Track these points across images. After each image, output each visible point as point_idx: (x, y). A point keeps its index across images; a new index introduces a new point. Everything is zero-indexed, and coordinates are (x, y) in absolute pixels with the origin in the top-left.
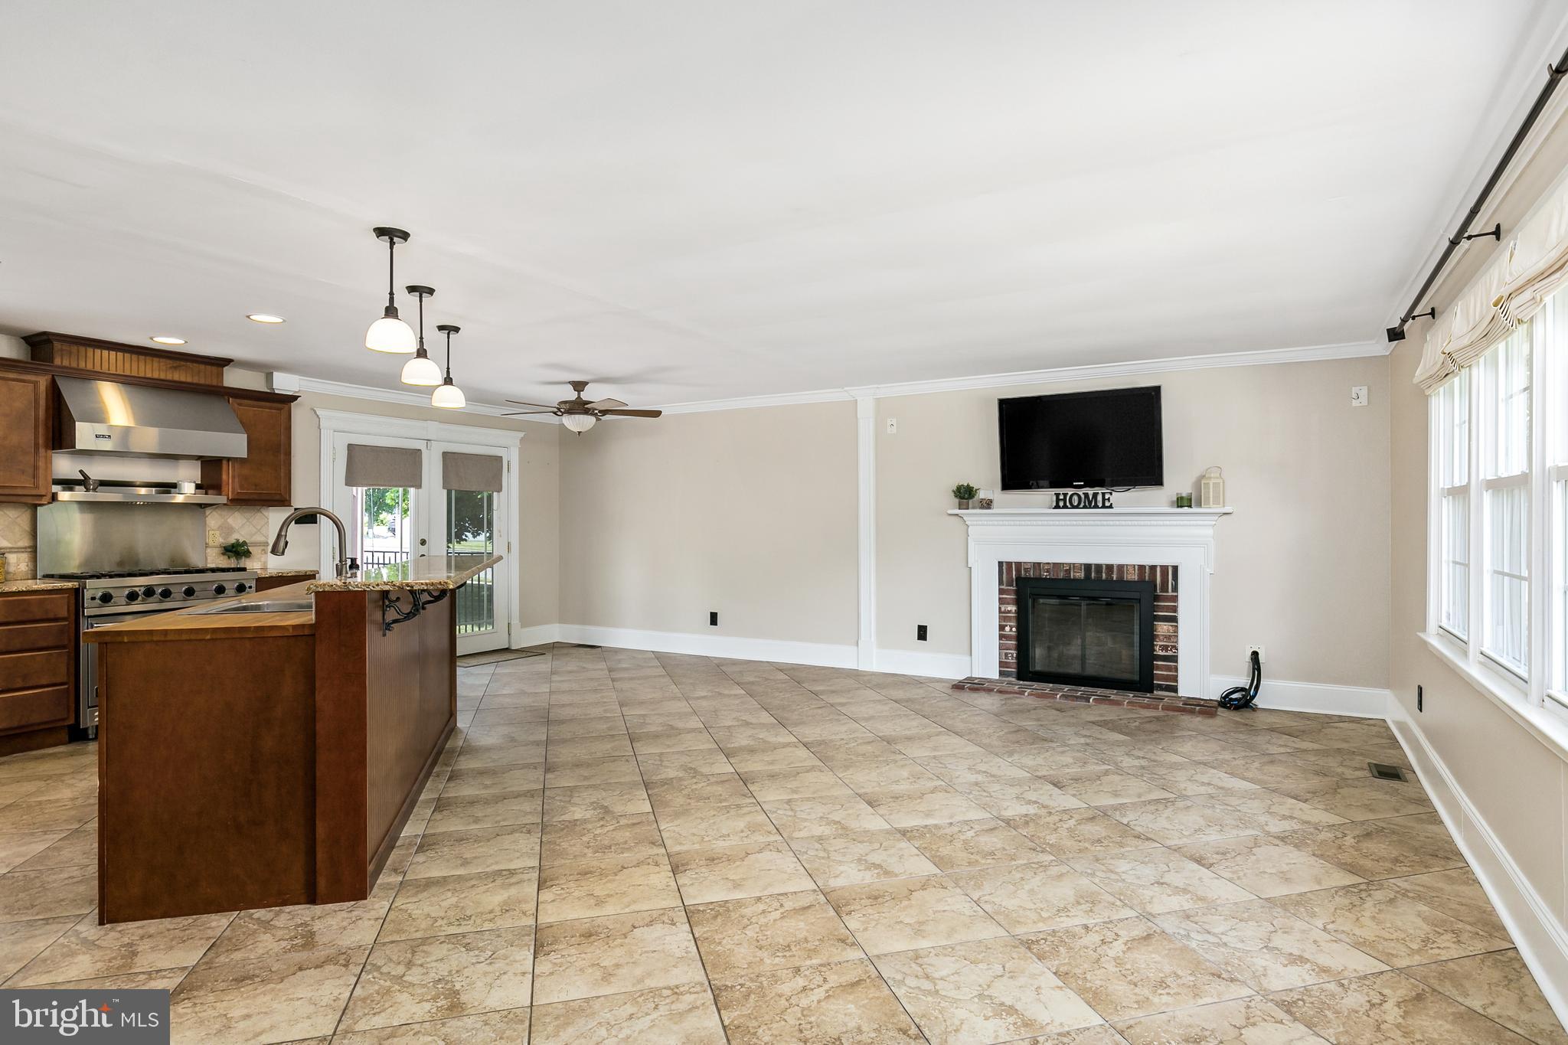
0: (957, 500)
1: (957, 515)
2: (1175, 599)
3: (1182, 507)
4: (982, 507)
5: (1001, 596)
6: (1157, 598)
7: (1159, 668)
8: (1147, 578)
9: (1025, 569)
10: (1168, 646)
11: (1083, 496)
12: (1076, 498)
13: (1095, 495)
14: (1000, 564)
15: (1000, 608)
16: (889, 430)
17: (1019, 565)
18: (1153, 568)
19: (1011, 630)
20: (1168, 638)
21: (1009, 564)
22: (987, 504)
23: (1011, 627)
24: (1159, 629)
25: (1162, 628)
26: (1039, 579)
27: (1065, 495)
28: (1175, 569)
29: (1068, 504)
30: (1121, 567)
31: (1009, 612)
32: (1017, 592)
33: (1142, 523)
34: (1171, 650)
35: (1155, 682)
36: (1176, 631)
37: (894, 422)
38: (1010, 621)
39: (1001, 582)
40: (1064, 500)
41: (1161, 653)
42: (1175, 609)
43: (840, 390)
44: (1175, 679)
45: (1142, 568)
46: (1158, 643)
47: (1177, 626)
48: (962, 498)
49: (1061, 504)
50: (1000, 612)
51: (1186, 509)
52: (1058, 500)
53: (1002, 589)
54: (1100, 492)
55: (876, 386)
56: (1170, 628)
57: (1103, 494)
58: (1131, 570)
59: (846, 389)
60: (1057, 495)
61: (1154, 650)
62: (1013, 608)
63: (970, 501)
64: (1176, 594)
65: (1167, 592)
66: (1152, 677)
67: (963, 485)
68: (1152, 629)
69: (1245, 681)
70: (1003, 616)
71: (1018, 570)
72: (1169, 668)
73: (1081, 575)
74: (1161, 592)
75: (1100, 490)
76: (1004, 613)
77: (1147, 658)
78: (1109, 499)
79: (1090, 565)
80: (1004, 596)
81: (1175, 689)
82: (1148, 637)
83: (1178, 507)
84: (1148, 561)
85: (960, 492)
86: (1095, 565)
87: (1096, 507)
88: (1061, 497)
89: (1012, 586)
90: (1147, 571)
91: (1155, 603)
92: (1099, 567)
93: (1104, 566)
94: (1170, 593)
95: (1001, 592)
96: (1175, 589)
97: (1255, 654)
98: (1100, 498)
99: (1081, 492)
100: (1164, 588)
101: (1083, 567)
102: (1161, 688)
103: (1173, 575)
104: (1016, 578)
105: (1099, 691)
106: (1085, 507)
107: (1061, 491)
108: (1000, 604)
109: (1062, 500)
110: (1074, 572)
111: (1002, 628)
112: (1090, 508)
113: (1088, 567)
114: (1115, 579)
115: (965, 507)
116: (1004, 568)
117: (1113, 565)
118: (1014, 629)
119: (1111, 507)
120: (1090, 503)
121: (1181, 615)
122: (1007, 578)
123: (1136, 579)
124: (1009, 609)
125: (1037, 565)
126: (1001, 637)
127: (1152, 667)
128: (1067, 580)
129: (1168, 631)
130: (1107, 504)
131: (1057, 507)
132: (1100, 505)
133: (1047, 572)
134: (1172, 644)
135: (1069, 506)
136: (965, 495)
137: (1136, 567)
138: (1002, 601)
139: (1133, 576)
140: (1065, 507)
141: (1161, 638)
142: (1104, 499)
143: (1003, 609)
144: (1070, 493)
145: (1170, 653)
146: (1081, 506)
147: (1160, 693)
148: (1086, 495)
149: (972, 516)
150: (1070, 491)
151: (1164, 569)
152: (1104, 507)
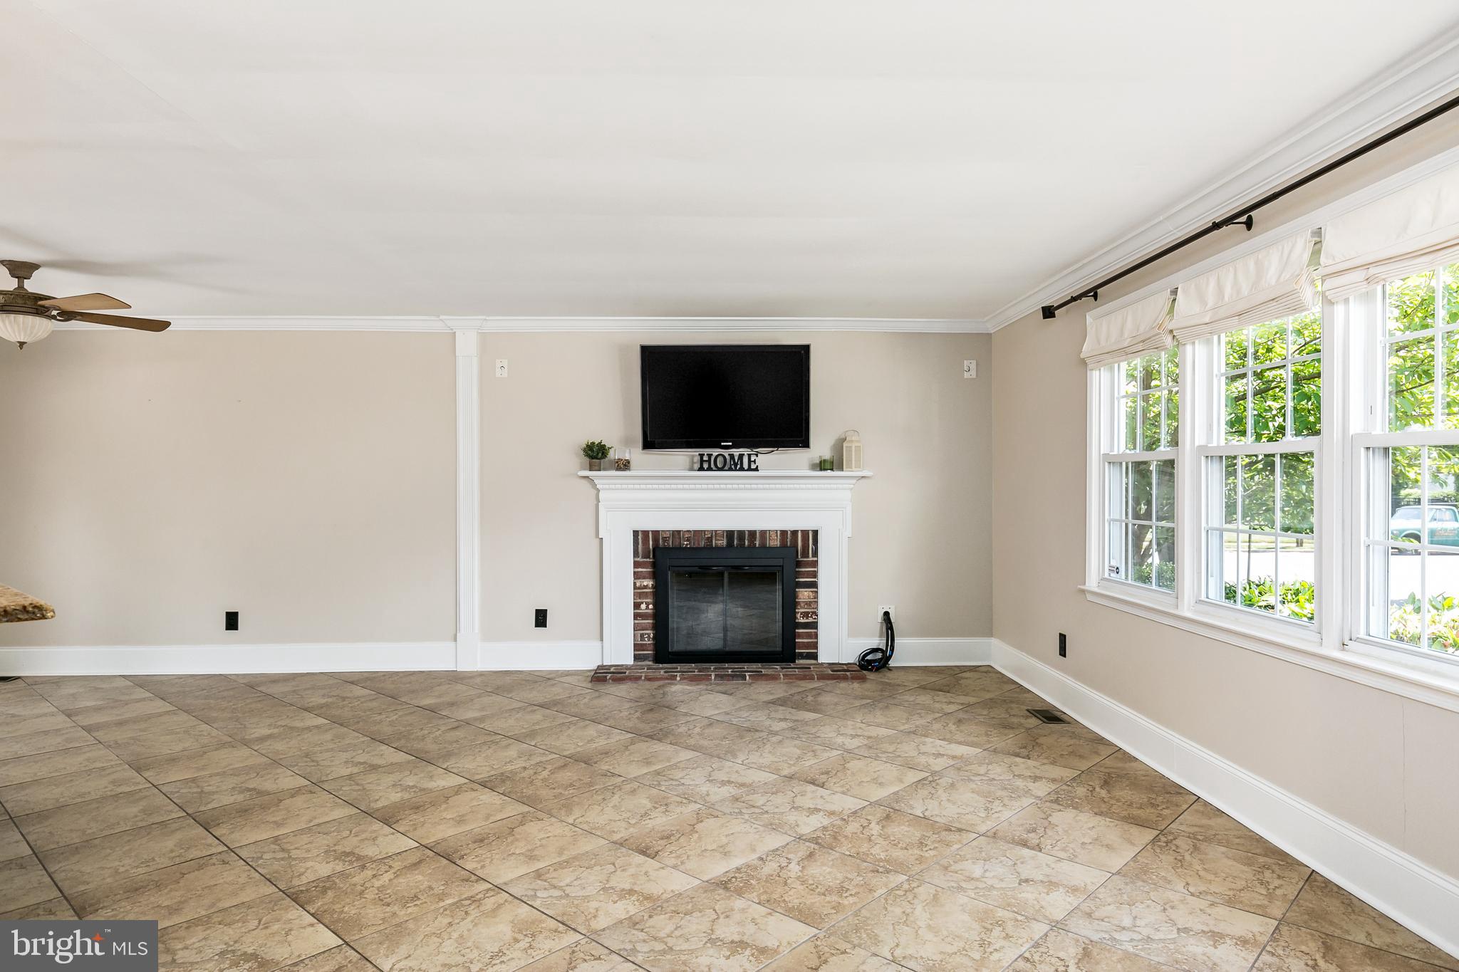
0: (587, 460)
1: (588, 477)
2: (815, 564)
3: (825, 470)
4: (619, 469)
5: (636, 570)
6: (799, 564)
7: (800, 636)
8: (789, 544)
9: (663, 538)
10: (809, 613)
11: (728, 457)
12: (720, 460)
13: (741, 456)
14: (636, 533)
15: (635, 584)
16: (498, 373)
17: (656, 533)
18: (795, 533)
19: (647, 608)
20: (809, 604)
21: (646, 533)
22: (624, 465)
23: (648, 604)
24: (800, 596)
25: (804, 594)
26: (680, 549)
27: (710, 456)
28: (816, 533)
29: (712, 466)
30: (763, 533)
31: (646, 587)
32: (654, 565)
33: (786, 486)
34: (811, 617)
35: (797, 651)
36: (816, 597)
37: (505, 363)
38: (646, 598)
39: (636, 554)
40: (709, 461)
41: (802, 620)
42: (815, 575)
43: (433, 318)
44: (815, 646)
45: (784, 533)
46: (800, 610)
47: (817, 592)
48: (592, 457)
49: (706, 466)
50: (635, 588)
51: (829, 473)
52: (702, 461)
53: (638, 562)
54: (746, 453)
55: (484, 317)
56: (811, 594)
57: (749, 456)
58: (774, 536)
59: (442, 317)
60: (702, 456)
61: (796, 618)
62: (649, 583)
63: (602, 461)
64: (816, 559)
65: (808, 557)
66: (794, 645)
67: (593, 443)
68: (795, 596)
69: (878, 642)
70: (639, 593)
71: (656, 540)
72: (809, 636)
73: (723, 542)
74: (802, 558)
75: (745, 451)
76: (639, 588)
77: (790, 625)
78: (755, 461)
79: (733, 532)
80: (640, 570)
81: (815, 657)
82: (790, 604)
83: (821, 470)
84: (789, 526)
85: (592, 451)
86: (739, 531)
87: (742, 469)
88: (705, 458)
89: (649, 557)
90: (789, 536)
91: (797, 570)
92: (741, 533)
93: (747, 532)
94: (811, 559)
95: (636, 565)
96: (815, 554)
97: (887, 614)
98: (745, 460)
99: (726, 453)
100: (805, 554)
101: (725, 535)
102: (802, 656)
103: (813, 539)
104: (654, 549)
105: (754, 666)
106: (730, 469)
107: (706, 451)
108: (635, 579)
109: (706, 461)
110: (716, 540)
111: (637, 606)
112: (736, 470)
113: (730, 534)
114: (757, 546)
115: (597, 468)
116: (640, 537)
117: (755, 531)
118: (651, 606)
119: (756, 469)
120: (736, 465)
121: (822, 580)
122: (643, 549)
123: (778, 546)
124: (645, 584)
125: (676, 533)
126: (636, 616)
127: (795, 636)
128: (709, 548)
129: (809, 597)
130: (753, 466)
131: (701, 469)
132: (746, 466)
133: (688, 540)
134: (813, 610)
135: (714, 468)
136: (596, 454)
137: (779, 533)
138: (637, 576)
139: (775, 542)
140: (710, 469)
141: (802, 605)
142: (750, 461)
143: (638, 585)
144: (715, 454)
145: (810, 620)
146: (726, 468)
147: (802, 661)
148: (732, 456)
149: (605, 479)
150: (715, 452)
151: (805, 533)
152: (750, 469)
